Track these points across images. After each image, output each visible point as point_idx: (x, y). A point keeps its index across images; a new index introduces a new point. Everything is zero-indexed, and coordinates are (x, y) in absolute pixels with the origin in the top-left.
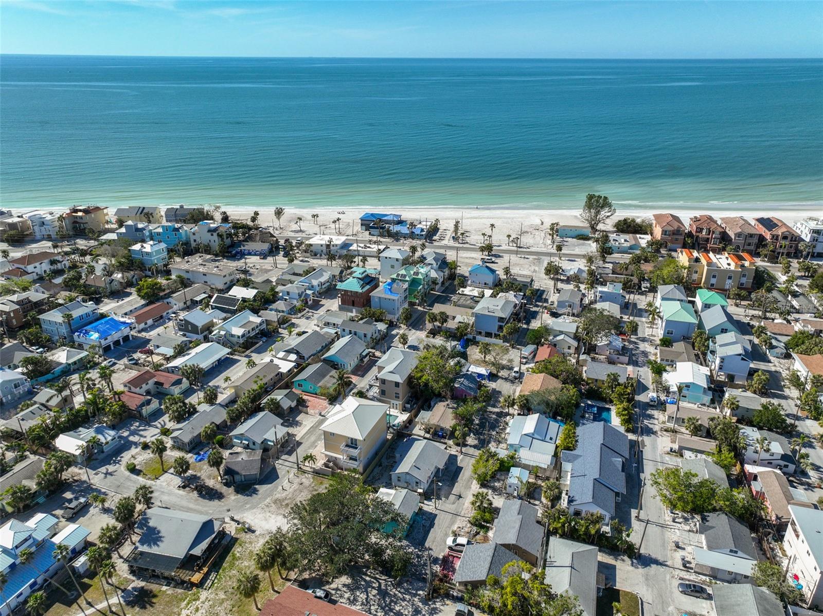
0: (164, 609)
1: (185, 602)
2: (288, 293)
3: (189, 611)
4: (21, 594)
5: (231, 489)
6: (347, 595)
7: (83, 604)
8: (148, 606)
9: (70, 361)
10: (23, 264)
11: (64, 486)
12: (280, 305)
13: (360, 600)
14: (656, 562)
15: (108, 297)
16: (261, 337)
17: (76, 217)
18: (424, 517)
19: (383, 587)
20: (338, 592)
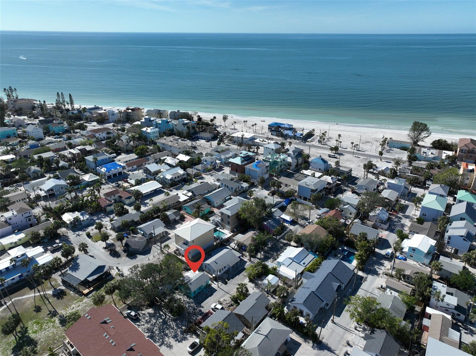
0: (66, 302)
1: (76, 301)
2: (206, 161)
3: (75, 306)
4: (13, 279)
5: (126, 254)
6: (147, 318)
7: (36, 291)
8: (60, 299)
9: (89, 181)
10: (95, 133)
11: (58, 236)
12: (199, 167)
13: (152, 322)
14: (329, 349)
15: (125, 153)
16: (182, 182)
17: (128, 112)
18: (209, 290)
19: (166, 320)
20: (144, 316)
